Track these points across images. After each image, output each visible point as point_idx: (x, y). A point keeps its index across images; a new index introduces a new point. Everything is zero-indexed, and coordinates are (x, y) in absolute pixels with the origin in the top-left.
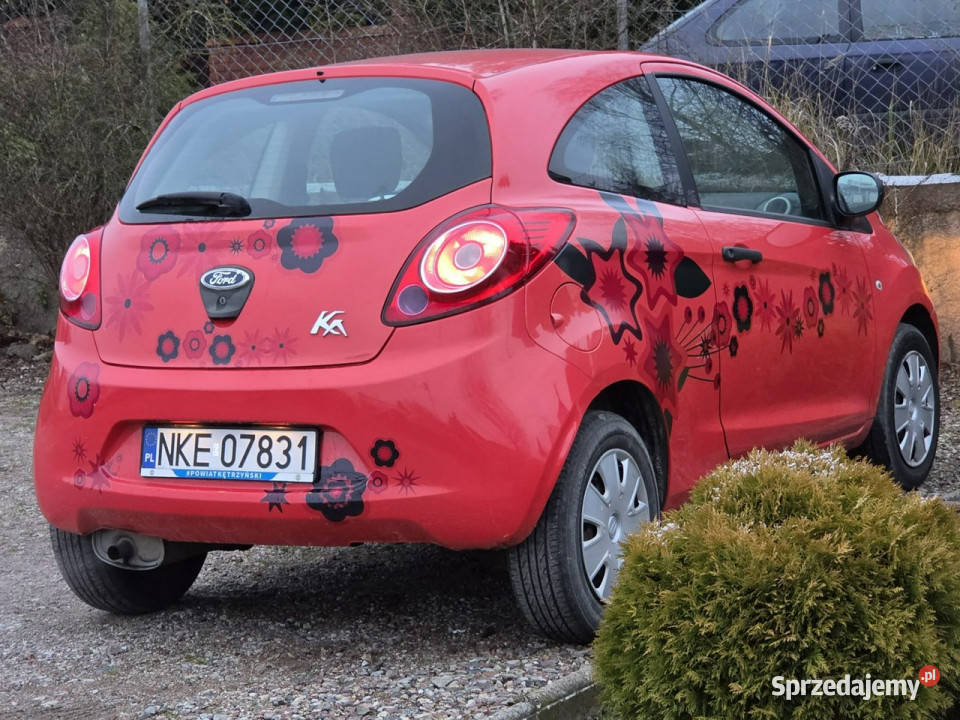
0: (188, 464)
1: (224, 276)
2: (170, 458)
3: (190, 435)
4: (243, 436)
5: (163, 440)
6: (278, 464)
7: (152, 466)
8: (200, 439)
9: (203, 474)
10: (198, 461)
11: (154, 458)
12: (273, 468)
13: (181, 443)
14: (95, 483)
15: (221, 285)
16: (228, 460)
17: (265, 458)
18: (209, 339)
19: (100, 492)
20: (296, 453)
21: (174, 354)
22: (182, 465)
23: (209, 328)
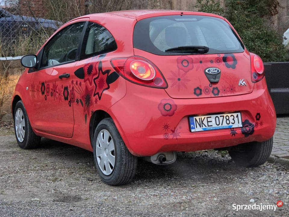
0: (206, 126)
1: (214, 70)
2: (200, 125)
3: (205, 118)
4: (221, 116)
5: (196, 120)
6: (232, 123)
7: (194, 128)
8: (208, 119)
9: (212, 129)
10: (209, 125)
11: (194, 126)
12: (231, 124)
13: (202, 120)
14: (173, 137)
15: (213, 73)
16: (218, 123)
17: (228, 122)
18: (211, 89)
19: (177, 139)
20: (236, 119)
21: (201, 94)
22: (204, 127)
23: (211, 85)
